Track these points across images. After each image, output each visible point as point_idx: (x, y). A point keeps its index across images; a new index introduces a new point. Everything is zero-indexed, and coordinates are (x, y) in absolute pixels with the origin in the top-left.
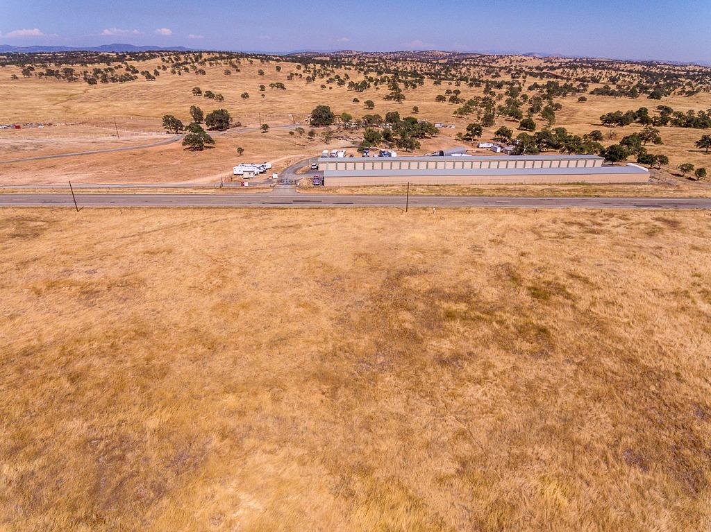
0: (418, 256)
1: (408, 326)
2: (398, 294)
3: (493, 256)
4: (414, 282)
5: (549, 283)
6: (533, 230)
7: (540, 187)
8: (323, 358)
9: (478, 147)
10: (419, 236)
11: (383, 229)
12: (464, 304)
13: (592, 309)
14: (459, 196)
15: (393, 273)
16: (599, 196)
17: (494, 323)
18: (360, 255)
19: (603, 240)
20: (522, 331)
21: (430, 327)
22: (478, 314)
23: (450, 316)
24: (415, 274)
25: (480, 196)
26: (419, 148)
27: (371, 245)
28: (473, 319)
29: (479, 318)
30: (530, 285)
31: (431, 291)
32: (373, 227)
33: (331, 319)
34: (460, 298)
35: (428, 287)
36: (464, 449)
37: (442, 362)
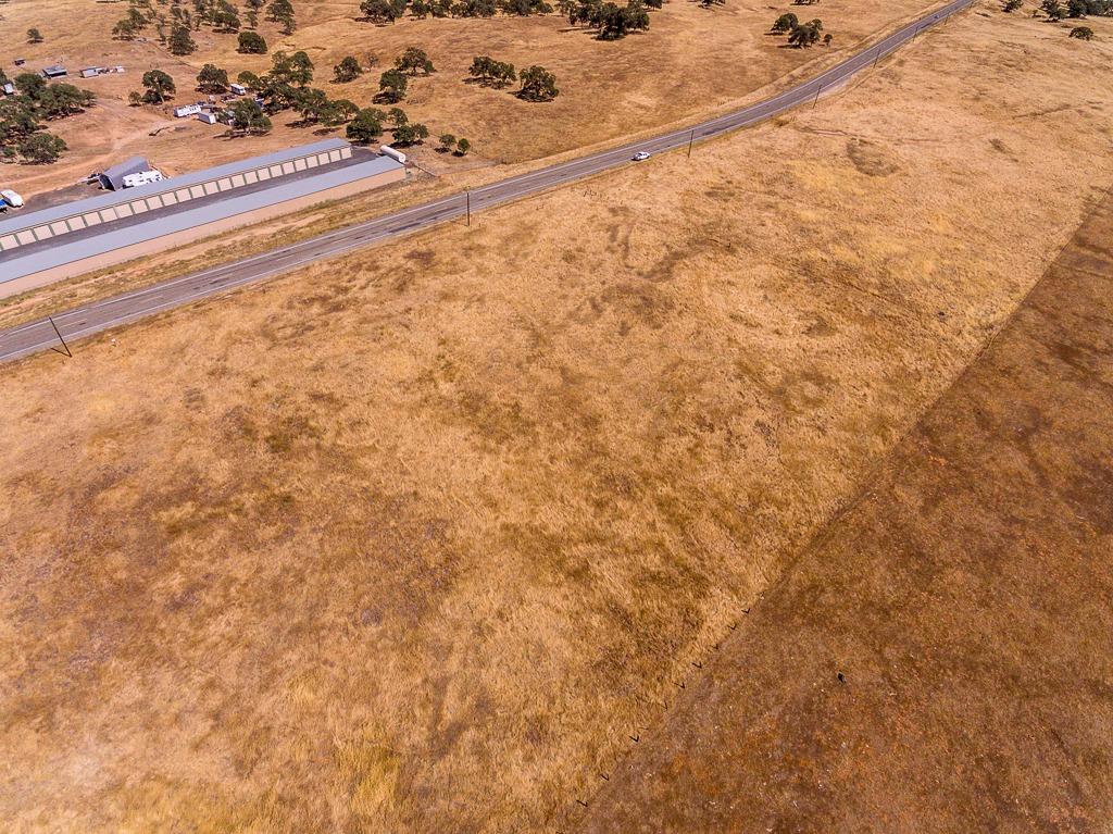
0: (110, 445)
1: (122, 575)
2: (97, 528)
3: (220, 400)
4: (114, 497)
5: (290, 420)
8: (18, 683)
9: (176, 116)
10: (103, 407)
11: (40, 410)
12: (190, 503)
13: (339, 442)
14: (151, 285)
15: (79, 495)
16: (348, 225)
17: (231, 516)
18: (16, 482)
19: (348, 318)
20: (263, 512)
21: (150, 562)
22: (209, 510)
23: (175, 530)
24: (113, 481)
25: (185, 275)
26: (65, 149)
27: (29, 453)
28: (204, 522)
29: (210, 516)
30: (268, 434)
31: (142, 502)
32: (23, 411)
33: (10, 617)
34: (186, 494)
35: (136, 497)
37: (176, 606)
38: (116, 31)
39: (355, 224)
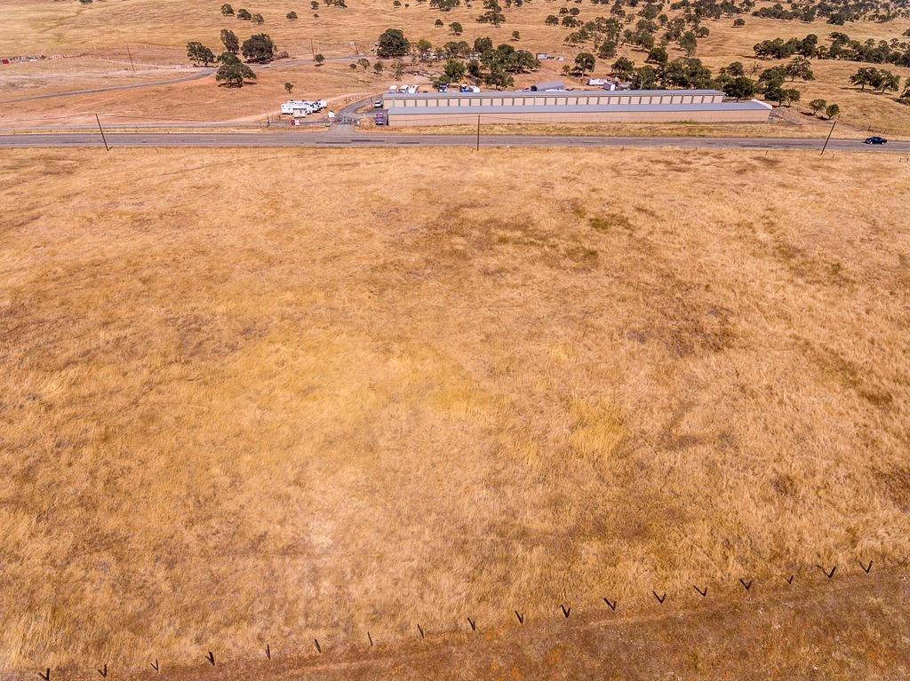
0: (481, 191)
1: (460, 248)
2: (455, 224)
3: (562, 191)
4: (472, 214)
5: (613, 216)
6: (614, 168)
7: (638, 126)
8: (374, 269)
9: (588, 84)
10: (487, 173)
11: (449, 167)
12: (520, 232)
13: (649, 238)
14: (542, 135)
15: (452, 206)
16: (704, 136)
17: (546, 247)
18: (420, 190)
19: (685, 177)
20: (571, 254)
21: (481, 249)
22: (532, 239)
23: (503, 240)
24: (476, 206)
25: (567, 135)
26: (512, 85)
27: (433, 182)
28: (526, 244)
29: (531, 243)
30: (593, 217)
31: (490, 221)
32: (439, 165)
33: (385, 242)
34: (517, 227)
35: (487, 218)
36: (491, 328)
37: (486, 273)
38: (567, 39)
39: (708, 137)
